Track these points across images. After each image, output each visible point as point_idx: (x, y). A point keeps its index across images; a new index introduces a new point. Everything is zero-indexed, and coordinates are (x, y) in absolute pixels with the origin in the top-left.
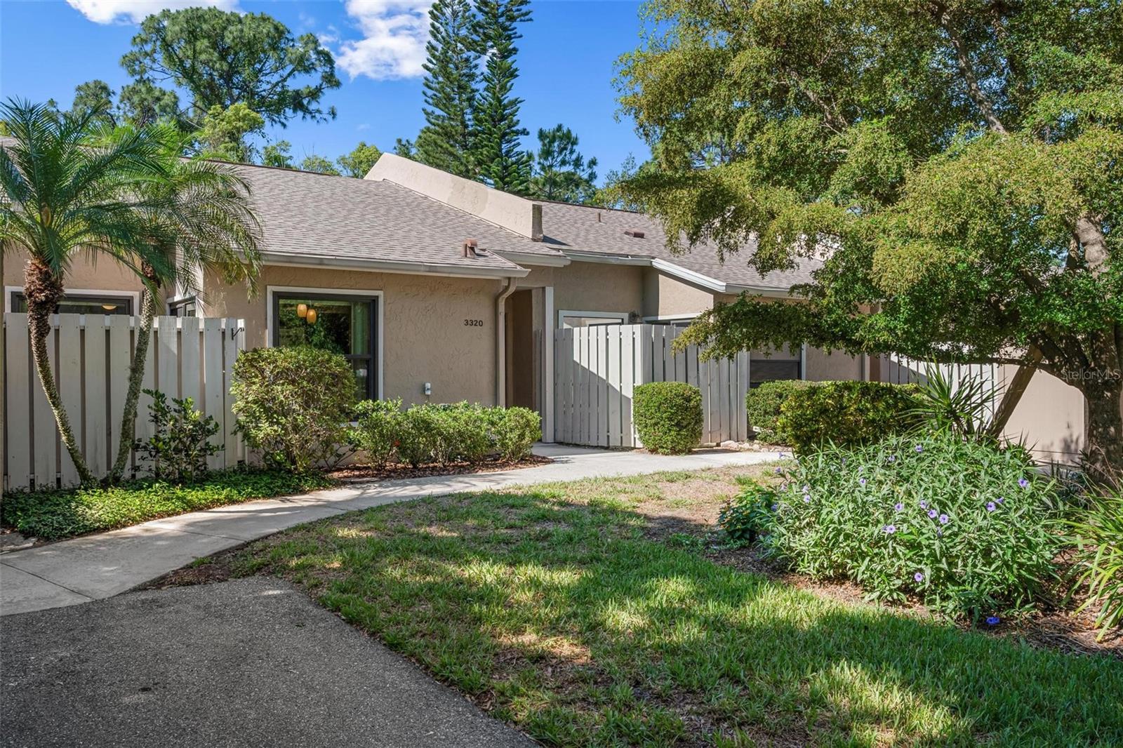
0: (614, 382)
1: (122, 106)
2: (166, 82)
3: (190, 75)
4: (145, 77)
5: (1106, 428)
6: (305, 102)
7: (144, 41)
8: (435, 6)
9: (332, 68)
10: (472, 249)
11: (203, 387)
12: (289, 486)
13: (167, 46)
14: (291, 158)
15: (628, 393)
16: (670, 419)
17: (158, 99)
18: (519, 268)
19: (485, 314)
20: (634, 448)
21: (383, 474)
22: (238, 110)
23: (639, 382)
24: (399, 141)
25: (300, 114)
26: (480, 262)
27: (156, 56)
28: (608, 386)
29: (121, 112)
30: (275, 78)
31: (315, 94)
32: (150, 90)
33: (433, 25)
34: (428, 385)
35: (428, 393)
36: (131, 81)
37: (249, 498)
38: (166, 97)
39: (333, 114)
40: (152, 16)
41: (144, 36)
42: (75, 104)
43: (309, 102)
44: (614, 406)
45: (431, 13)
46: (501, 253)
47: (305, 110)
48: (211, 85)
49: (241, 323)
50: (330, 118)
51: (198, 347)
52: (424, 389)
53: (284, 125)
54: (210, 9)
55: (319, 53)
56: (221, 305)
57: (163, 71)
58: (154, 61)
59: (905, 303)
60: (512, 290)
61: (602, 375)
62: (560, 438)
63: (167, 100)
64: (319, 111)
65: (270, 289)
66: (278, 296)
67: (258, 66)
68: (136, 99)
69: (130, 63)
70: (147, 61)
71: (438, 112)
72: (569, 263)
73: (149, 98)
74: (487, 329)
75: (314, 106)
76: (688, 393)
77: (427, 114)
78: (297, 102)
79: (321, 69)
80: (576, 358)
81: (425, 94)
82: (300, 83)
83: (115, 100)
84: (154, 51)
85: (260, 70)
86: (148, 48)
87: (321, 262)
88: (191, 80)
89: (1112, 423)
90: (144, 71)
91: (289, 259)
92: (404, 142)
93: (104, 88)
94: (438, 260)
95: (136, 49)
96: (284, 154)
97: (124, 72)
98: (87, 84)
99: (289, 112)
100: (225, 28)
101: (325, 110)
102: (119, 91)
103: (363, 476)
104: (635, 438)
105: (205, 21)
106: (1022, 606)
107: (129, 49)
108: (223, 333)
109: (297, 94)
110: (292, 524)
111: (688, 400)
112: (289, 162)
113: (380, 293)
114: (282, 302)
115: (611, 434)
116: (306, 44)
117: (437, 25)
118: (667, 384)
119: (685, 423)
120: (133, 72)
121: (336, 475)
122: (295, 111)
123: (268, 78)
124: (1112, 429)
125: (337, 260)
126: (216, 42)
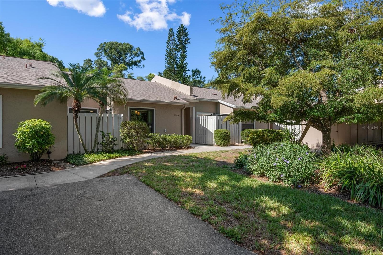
0: (209, 129)
1: (95, 65)
2: (105, 59)
3: (110, 57)
4: (100, 58)
5: (327, 141)
6: (137, 63)
7: (100, 49)
8: (168, 41)
9: (143, 55)
10: (176, 98)
11: (113, 130)
12: (133, 153)
13: (105, 50)
14: (134, 77)
15: (213, 132)
16: (223, 138)
17: (103, 63)
18: (187, 102)
19: (179, 113)
20: (214, 145)
21: (155, 151)
22: (122, 65)
23: (215, 129)
24: (159, 73)
25: (136, 66)
26: (178, 101)
27: (103, 53)
28: (208, 130)
29: (94, 66)
30: (130, 58)
31: (139, 62)
32: (101, 61)
33: (167, 45)
34: (166, 130)
35: (166, 132)
36: (97, 59)
37: (124, 156)
38: (105, 62)
39: (144, 66)
40: (102, 44)
41: (100, 48)
42: (84, 64)
43: (138, 64)
44: (209, 135)
46: (182, 99)
47: (137, 65)
48: (115, 60)
49: (122, 115)
50: (143, 67)
51: (112, 121)
52: (165, 131)
53: (132, 69)
54: (115, 42)
55: (140, 52)
56: (118, 111)
57: (104, 56)
58: (102, 54)
59: (279, 111)
60: (185, 107)
61: (207, 127)
62: (197, 142)
63: (105, 63)
64: (140, 66)
65: (129, 107)
66: (131, 109)
67: (126, 55)
68: (98, 63)
69: (96, 54)
70: (100, 54)
71: (168, 66)
72: (199, 101)
73: (101, 63)
74: (179, 117)
75: (139, 64)
76: (227, 132)
77: (166, 66)
78: (135, 63)
79: (141, 56)
80: (200, 124)
81: (165, 61)
82: (136, 59)
83: (93, 63)
84: (102, 52)
85: (127, 56)
86: (101, 51)
87: (141, 101)
88: (111, 58)
89: (328, 139)
90: (100, 56)
91: (133, 100)
92: (160, 73)
93: (90, 60)
94: (168, 100)
95: (98, 51)
96: (132, 76)
97: (95, 56)
98: (86, 60)
99: (133, 66)
100: (119, 46)
101: (142, 65)
102: (94, 61)
103: (151, 151)
104: (214, 142)
105: (114, 45)
106: (307, 183)
107: (96, 51)
108: (118, 118)
109: (135, 61)
110: (134, 162)
111: (227, 133)
112: (133, 78)
113: (154, 108)
114: (132, 110)
115: (209, 141)
116: (137, 50)
117: (168, 45)
118: (222, 130)
119: (226, 139)
120: (97, 57)
121: (144, 151)
122: (135, 66)
123: (128, 58)
124: (329, 141)
125: (144, 101)
126: (116, 49)
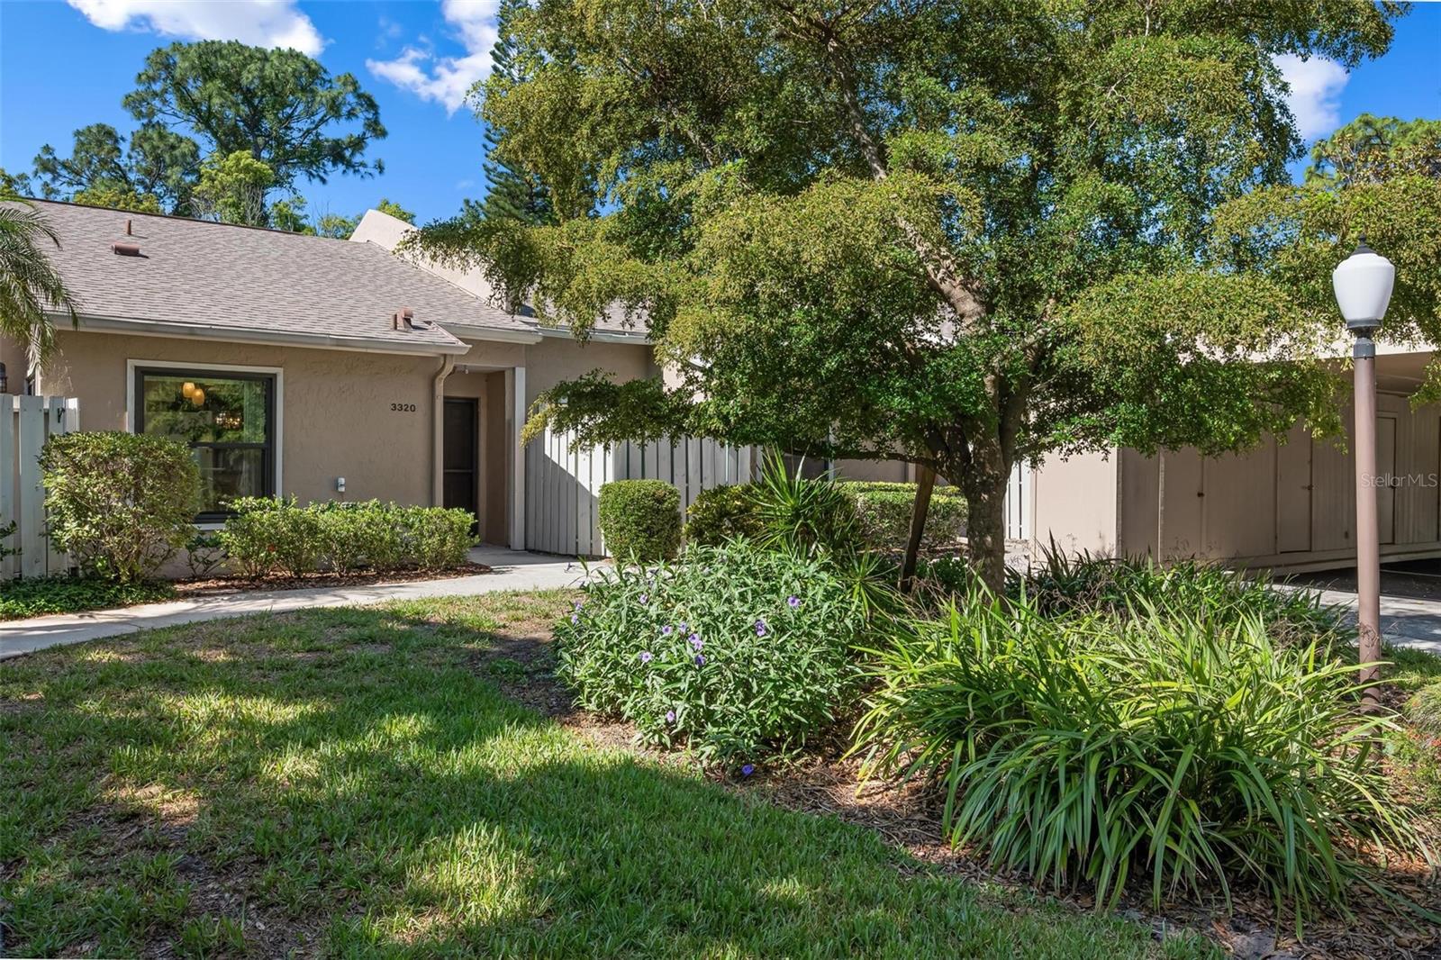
0: (583, 480)
1: (134, 154)
2: (181, 127)
3: (206, 120)
4: (155, 119)
5: (982, 537)
6: (347, 153)
7: (152, 79)
8: (497, 46)
9: (376, 113)
10: (407, 320)
11: (17, 477)
12: (102, 599)
13: (179, 86)
14: (306, 217)
15: (596, 493)
16: (638, 524)
17: (173, 147)
18: (460, 343)
19: (418, 397)
20: (605, 557)
21: (255, 584)
22: (238, 160)
23: (610, 480)
24: (467, 202)
25: (341, 167)
26: (413, 336)
27: (168, 97)
28: (577, 485)
29: (133, 161)
30: (304, 125)
31: (358, 144)
32: (162, 137)
33: (495, 68)
34: (342, 481)
35: (342, 489)
36: (137, 126)
37: (40, 612)
38: (183, 145)
39: (381, 168)
40: (159, 50)
41: (151, 73)
42: (76, 152)
43: (352, 154)
44: (583, 507)
45: (493, 53)
46: (447, 327)
47: (349, 164)
48: (234, 131)
49: (73, 404)
50: (376, 172)
51: (12, 431)
52: (337, 486)
53: (324, 181)
54: (229, 43)
55: (360, 96)
56: (65, 381)
57: (175, 115)
58: (165, 102)
60: (449, 368)
61: (572, 472)
62: (531, 546)
63: (184, 148)
64: (363, 165)
65: (131, 363)
66: (141, 372)
67: (289, 110)
68: (147, 146)
69: (134, 104)
70: (157, 103)
71: (501, 169)
72: (540, 340)
73: (162, 146)
74: (420, 416)
75: (357, 159)
76: (661, 493)
77: (488, 170)
78: (338, 153)
79: (363, 115)
80: (547, 452)
81: (485, 146)
82: (336, 131)
83: (125, 147)
84: (165, 91)
85: (290, 116)
86: (157, 87)
87: (192, 331)
88: (208, 126)
89: (988, 530)
90: (152, 114)
91: (148, 327)
92: (472, 204)
93: (110, 134)
94: (355, 331)
95: (141, 88)
96: (297, 212)
97: (128, 115)
98: (89, 129)
99: (329, 166)
100: (244, 66)
101: (370, 162)
102: (129, 138)
103: (226, 587)
104: (603, 547)
105: (222, 57)
106: (789, 750)
107: (133, 88)
108: (47, 414)
109: (337, 143)
111: (660, 501)
112: (303, 221)
113: (279, 371)
114: (147, 378)
115: (580, 540)
116: (345, 84)
117: (501, 67)
118: (648, 481)
119: (656, 528)
120: (140, 115)
121: (180, 588)
122: (335, 164)
123: (300, 125)
124: (989, 539)
125: (211, 330)
126: (232, 83)
